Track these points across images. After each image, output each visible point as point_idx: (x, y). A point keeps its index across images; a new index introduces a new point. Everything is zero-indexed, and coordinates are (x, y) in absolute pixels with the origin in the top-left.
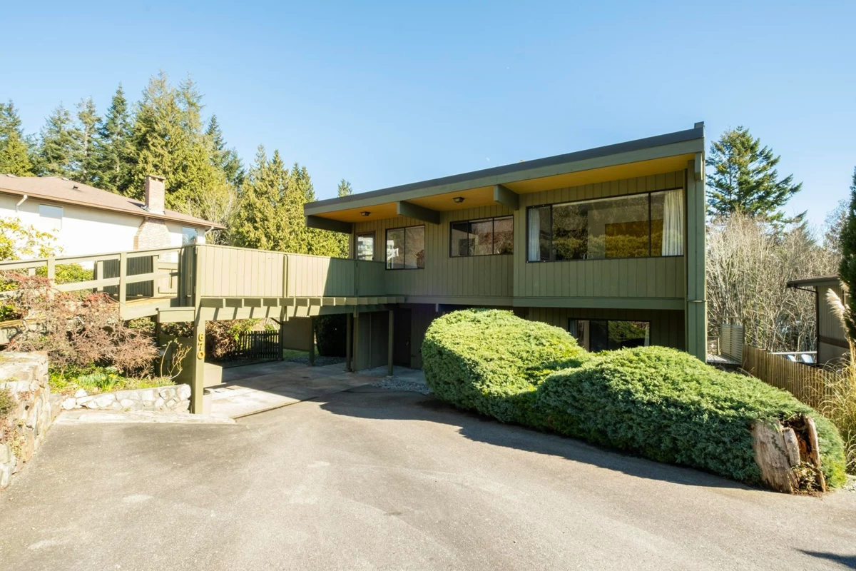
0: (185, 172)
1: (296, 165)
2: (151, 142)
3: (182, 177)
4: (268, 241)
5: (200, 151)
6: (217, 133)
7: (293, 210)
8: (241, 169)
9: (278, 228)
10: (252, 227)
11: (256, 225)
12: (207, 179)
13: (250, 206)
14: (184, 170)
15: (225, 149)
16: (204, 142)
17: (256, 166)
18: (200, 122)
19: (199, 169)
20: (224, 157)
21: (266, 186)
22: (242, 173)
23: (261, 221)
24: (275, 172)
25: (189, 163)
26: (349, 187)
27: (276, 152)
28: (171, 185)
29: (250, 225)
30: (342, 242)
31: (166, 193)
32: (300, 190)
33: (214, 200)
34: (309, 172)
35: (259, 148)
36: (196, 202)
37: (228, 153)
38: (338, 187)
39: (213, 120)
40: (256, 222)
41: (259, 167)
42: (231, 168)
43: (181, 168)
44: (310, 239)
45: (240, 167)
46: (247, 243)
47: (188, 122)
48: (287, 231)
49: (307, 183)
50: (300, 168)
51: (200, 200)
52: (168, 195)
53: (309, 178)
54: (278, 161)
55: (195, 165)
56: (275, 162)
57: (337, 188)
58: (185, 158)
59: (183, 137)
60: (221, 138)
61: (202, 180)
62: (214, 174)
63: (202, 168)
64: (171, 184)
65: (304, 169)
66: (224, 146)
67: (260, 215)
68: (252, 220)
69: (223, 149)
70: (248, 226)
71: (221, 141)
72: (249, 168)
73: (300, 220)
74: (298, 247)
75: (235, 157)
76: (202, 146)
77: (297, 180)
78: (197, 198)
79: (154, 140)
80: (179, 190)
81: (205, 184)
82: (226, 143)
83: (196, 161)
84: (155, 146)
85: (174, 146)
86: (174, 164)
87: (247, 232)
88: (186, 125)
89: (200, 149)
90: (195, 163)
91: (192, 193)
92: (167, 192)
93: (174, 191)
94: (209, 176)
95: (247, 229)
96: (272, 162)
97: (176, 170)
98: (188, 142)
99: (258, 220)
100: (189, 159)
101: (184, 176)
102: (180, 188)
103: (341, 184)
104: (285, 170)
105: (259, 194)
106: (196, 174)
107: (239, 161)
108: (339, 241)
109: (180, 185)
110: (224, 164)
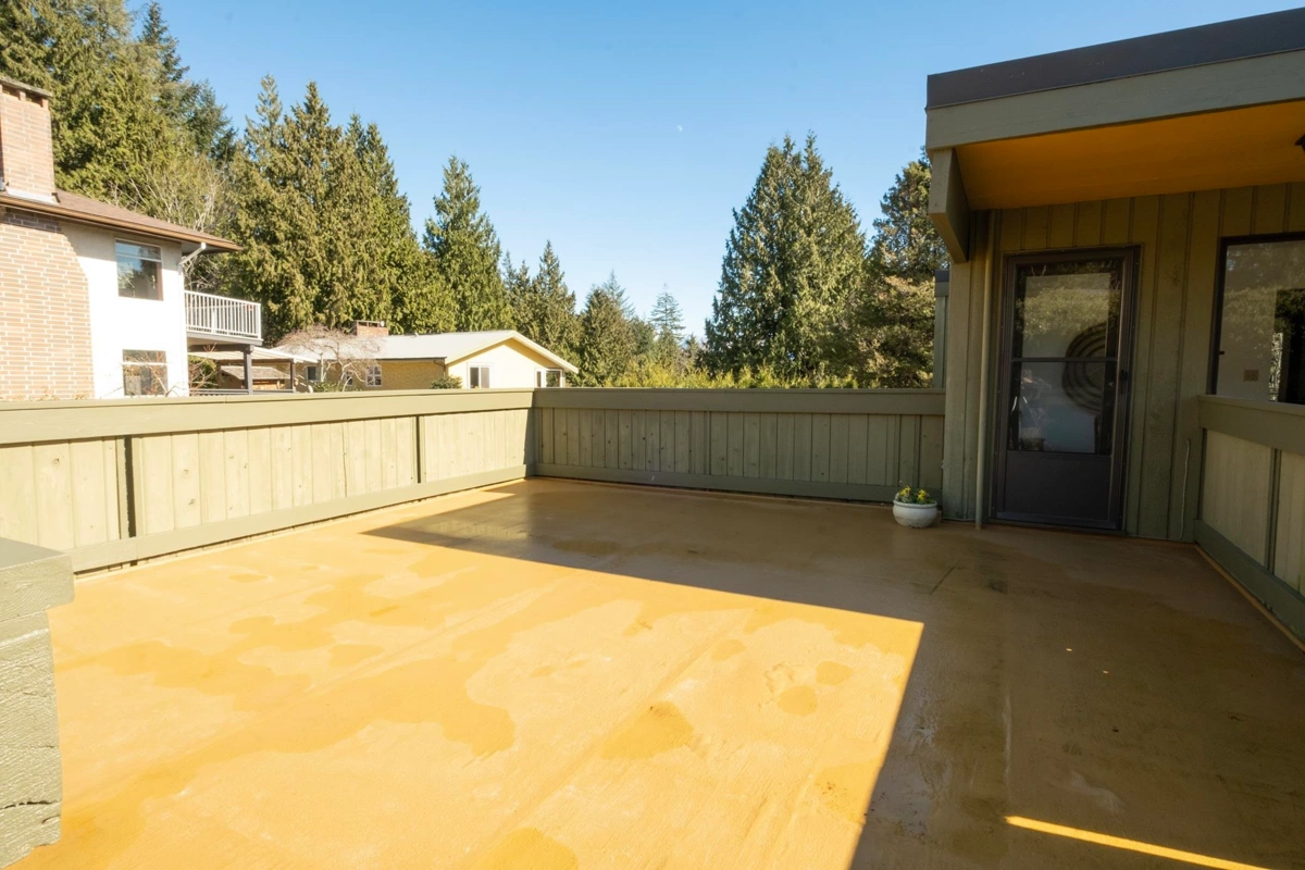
0: (98, 124)
1: (355, 119)
2: (8, 50)
3: (90, 135)
4: (308, 284)
5: (130, 78)
6: (165, 44)
7: (356, 217)
8: (226, 128)
9: (331, 254)
10: (268, 253)
11: (278, 247)
12: (152, 143)
13: (259, 207)
14: (95, 120)
15: (187, 80)
16: (137, 59)
17: (259, 121)
18: (125, 11)
19: (132, 119)
20: (186, 98)
21: (296, 163)
22: (229, 136)
23: (287, 239)
24: (313, 131)
25: (106, 106)
26: (466, 174)
27: (312, 88)
28: (67, 153)
29: (263, 247)
30: (460, 288)
31: (56, 172)
32: (368, 174)
33: (174, 190)
34: (384, 137)
35: (263, 84)
36: (130, 191)
37: (195, 90)
38: (443, 172)
39: (154, 15)
40: (275, 240)
41: (267, 124)
42: (204, 123)
43: (86, 114)
44: (393, 279)
45: (223, 124)
46: (260, 288)
47: (96, 8)
48: (349, 262)
49: (381, 160)
50: (365, 127)
51: (141, 190)
52: (63, 176)
53: (383, 149)
54: (318, 107)
55: (121, 110)
56: (310, 109)
57: (442, 176)
58: (96, 93)
59: (86, 42)
60: (175, 55)
61: (140, 145)
62: (167, 133)
63: (139, 116)
64: (66, 150)
65: (372, 131)
66: (184, 75)
67: (284, 225)
68: (268, 237)
69: (182, 81)
70: (258, 250)
71: (175, 63)
72: (244, 125)
73: (372, 240)
74: (374, 297)
75: (209, 100)
76: (135, 68)
77: (359, 153)
78: (134, 185)
79: (15, 46)
80: (88, 165)
81: (149, 153)
82: (187, 69)
83: (124, 100)
84: (19, 60)
85: (68, 63)
86: (70, 104)
87: (260, 263)
88: (90, 18)
89: (130, 71)
90: (121, 104)
91: (118, 171)
92: (59, 169)
93: (74, 167)
94: (157, 136)
95: (256, 255)
96: (304, 109)
97: (77, 118)
98: (99, 55)
99: (280, 236)
100: (105, 94)
101: (95, 133)
102: (90, 161)
103: (448, 167)
104: (334, 127)
105: (279, 179)
106: (123, 132)
107: (219, 111)
108: (455, 286)
109: (86, 154)
110: (190, 114)
